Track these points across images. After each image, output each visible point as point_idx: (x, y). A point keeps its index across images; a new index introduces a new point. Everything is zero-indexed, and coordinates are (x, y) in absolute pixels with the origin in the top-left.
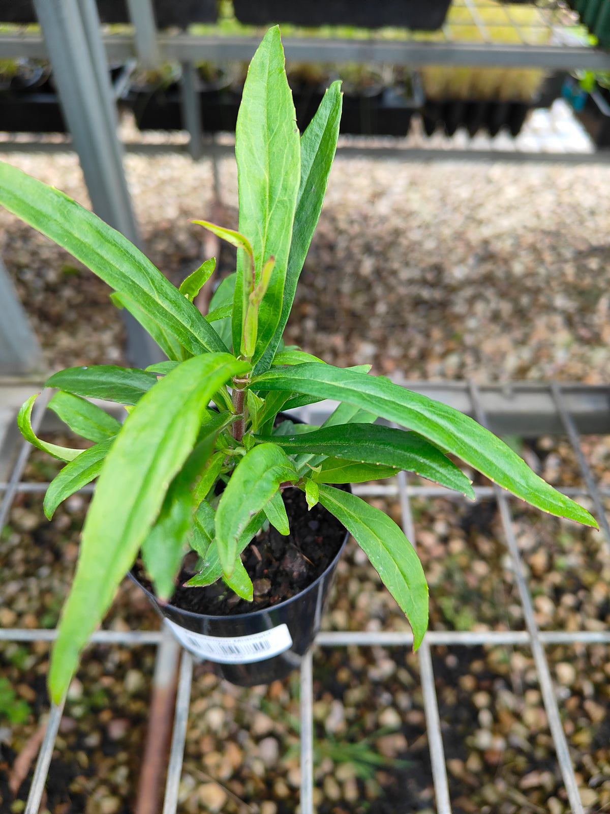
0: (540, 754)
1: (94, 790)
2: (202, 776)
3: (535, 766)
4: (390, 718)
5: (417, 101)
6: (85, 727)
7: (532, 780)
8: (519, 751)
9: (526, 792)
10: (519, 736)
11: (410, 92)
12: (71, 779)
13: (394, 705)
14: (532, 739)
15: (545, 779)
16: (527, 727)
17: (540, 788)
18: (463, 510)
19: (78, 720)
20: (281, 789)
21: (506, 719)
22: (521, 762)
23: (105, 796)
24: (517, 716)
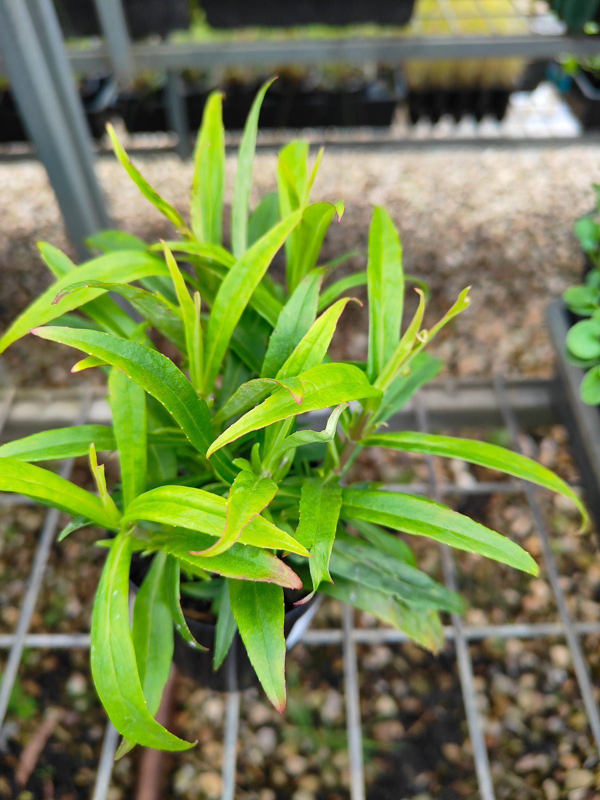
0: (535, 737)
2: (202, 766)
3: (531, 749)
4: (386, 706)
5: (399, 93)
6: (88, 720)
7: (528, 763)
8: (513, 735)
9: (523, 775)
10: (515, 719)
11: (392, 85)
12: (74, 770)
13: (391, 693)
14: (528, 722)
15: (540, 761)
16: (522, 709)
17: (535, 771)
19: (83, 714)
20: (279, 777)
21: (502, 705)
22: (516, 746)
24: (513, 700)
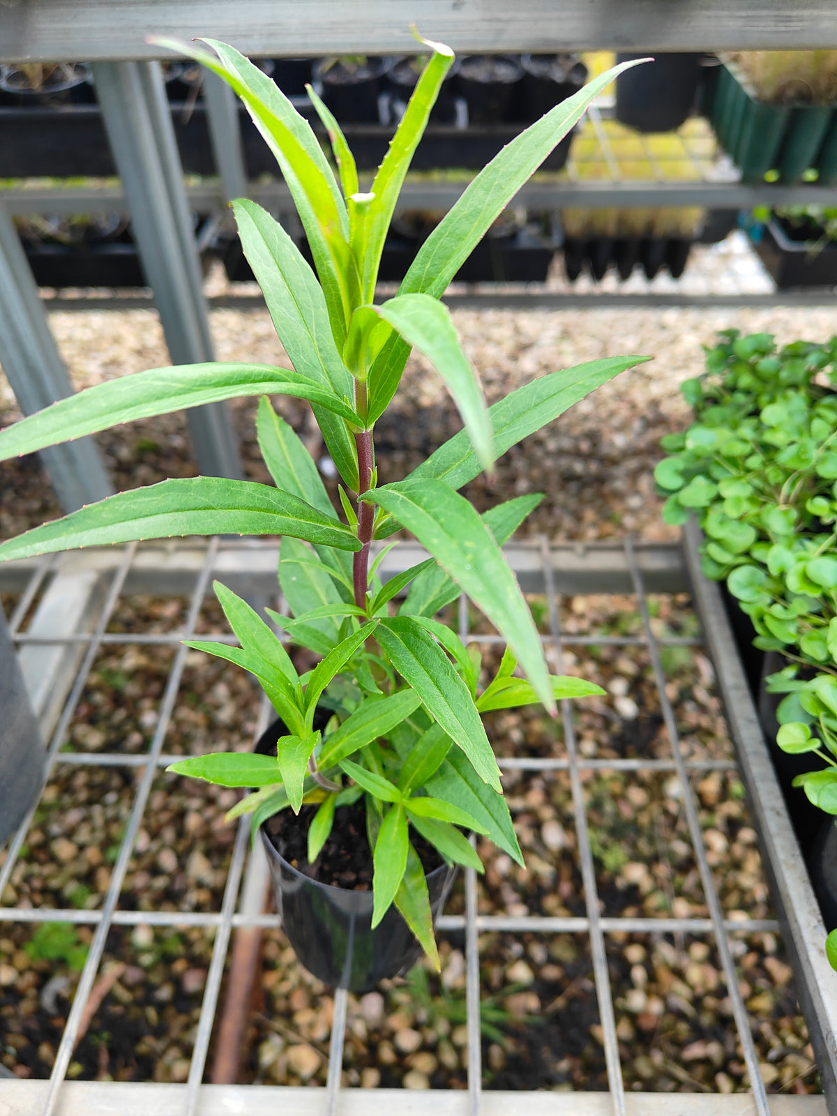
0: (706, 1020)
1: (164, 1052)
2: (292, 1036)
3: (700, 1034)
4: (521, 973)
5: (556, 240)
6: (155, 978)
7: (695, 1051)
8: (680, 1015)
9: (688, 1065)
10: (680, 996)
11: (547, 232)
12: (137, 1039)
13: (526, 958)
14: (697, 1002)
15: (713, 1050)
16: (692, 988)
17: (706, 1061)
18: (616, 727)
19: (147, 970)
20: (387, 1054)
21: (664, 976)
22: (683, 1028)
23: (176, 1059)
24: (679, 974)
